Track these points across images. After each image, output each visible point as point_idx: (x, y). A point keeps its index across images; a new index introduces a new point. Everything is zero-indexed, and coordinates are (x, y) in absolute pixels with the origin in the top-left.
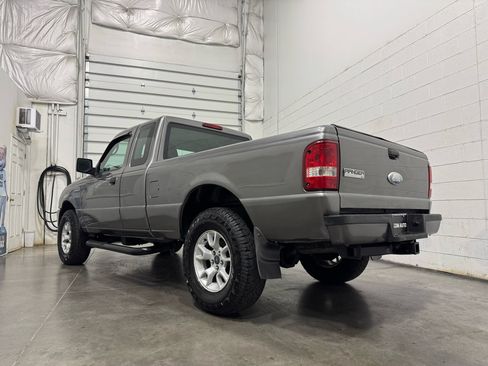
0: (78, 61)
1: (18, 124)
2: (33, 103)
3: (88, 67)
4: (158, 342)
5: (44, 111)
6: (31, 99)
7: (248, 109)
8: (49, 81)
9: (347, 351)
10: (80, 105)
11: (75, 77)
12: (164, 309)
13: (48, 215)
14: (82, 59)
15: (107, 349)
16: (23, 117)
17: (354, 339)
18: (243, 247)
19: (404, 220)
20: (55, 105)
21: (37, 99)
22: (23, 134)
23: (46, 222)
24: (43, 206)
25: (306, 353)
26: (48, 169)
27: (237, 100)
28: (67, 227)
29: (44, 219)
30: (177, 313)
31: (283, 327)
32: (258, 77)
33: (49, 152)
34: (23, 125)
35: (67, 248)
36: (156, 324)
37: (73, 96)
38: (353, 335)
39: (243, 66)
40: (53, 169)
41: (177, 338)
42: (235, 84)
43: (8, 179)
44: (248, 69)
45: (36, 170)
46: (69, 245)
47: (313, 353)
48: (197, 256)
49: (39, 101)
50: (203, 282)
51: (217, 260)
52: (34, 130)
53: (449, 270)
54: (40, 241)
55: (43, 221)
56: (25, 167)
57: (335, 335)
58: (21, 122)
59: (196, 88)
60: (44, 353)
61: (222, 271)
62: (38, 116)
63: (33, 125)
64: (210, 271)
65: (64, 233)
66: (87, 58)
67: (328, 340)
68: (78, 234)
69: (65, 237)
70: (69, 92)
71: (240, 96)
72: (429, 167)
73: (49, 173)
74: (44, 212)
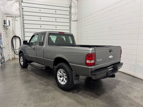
0: (19, 2)
1: (4, 25)
2: (7, 16)
3: (23, 4)
4: (49, 100)
5: (10, 19)
6: (6, 15)
7: (72, 17)
8: (11, 9)
9: (95, 104)
10: (22, 17)
11: (19, 8)
12: (50, 87)
13: (15, 50)
14: (20, 2)
15: (37, 103)
16: (5, 22)
17: (97, 99)
18: (70, 75)
19: (112, 67)
20: (14, 17)
21: (8, 15)
22: (5, 27)
23: (15, 52)
24: (13, 47)
25: (84, 104)
26: (14, 37)
27: (69, 14)
28: (21, 57)
29: (14, 51)
30: (53, 89)
31: (80, 95)
32: (75, 7)
33: (13, 32)
34: (5, 25)
35: (22, 63)
36: (48, 93)
37: (19, 14)
38: (96, 98)
39: (71, 3)
40: (15, 37)
41: (53, 98)
42: (68, 9)
43: (3, 42)
44: (72, 4)
45: (10, 37)
46: (23, 63)
47: (86, 104)
48: (58, 74)
49: (8, 16)
50: (60, 81)
51: (63, 76)
52: (9, 26)
53: (125, 72)
54: (14, 57)
55: (14, 52)
56: (7, 37)
57: (92, 98)
58: (4, 24)
59: (56, 11)
60: (22, 104)
61: (65, 80)
62: (9, 21)
63: (8, 25)
64: (62, 79)
65: (21, 59)
66: (22, 1)
67: (90, 100)
68: (25, 60)
69: (21, 60)
70: (18, 13)
71: (70, 13)
72: (121, 50)
73: (14, 38)
74: (14, 49)
